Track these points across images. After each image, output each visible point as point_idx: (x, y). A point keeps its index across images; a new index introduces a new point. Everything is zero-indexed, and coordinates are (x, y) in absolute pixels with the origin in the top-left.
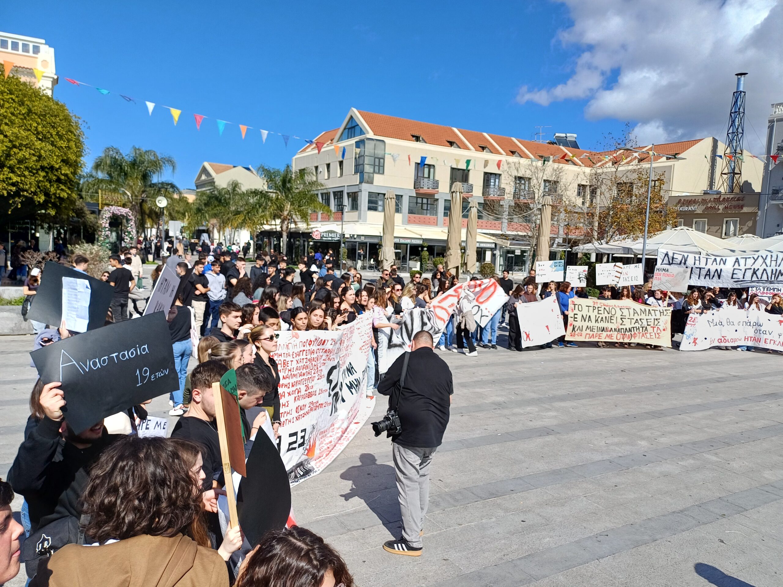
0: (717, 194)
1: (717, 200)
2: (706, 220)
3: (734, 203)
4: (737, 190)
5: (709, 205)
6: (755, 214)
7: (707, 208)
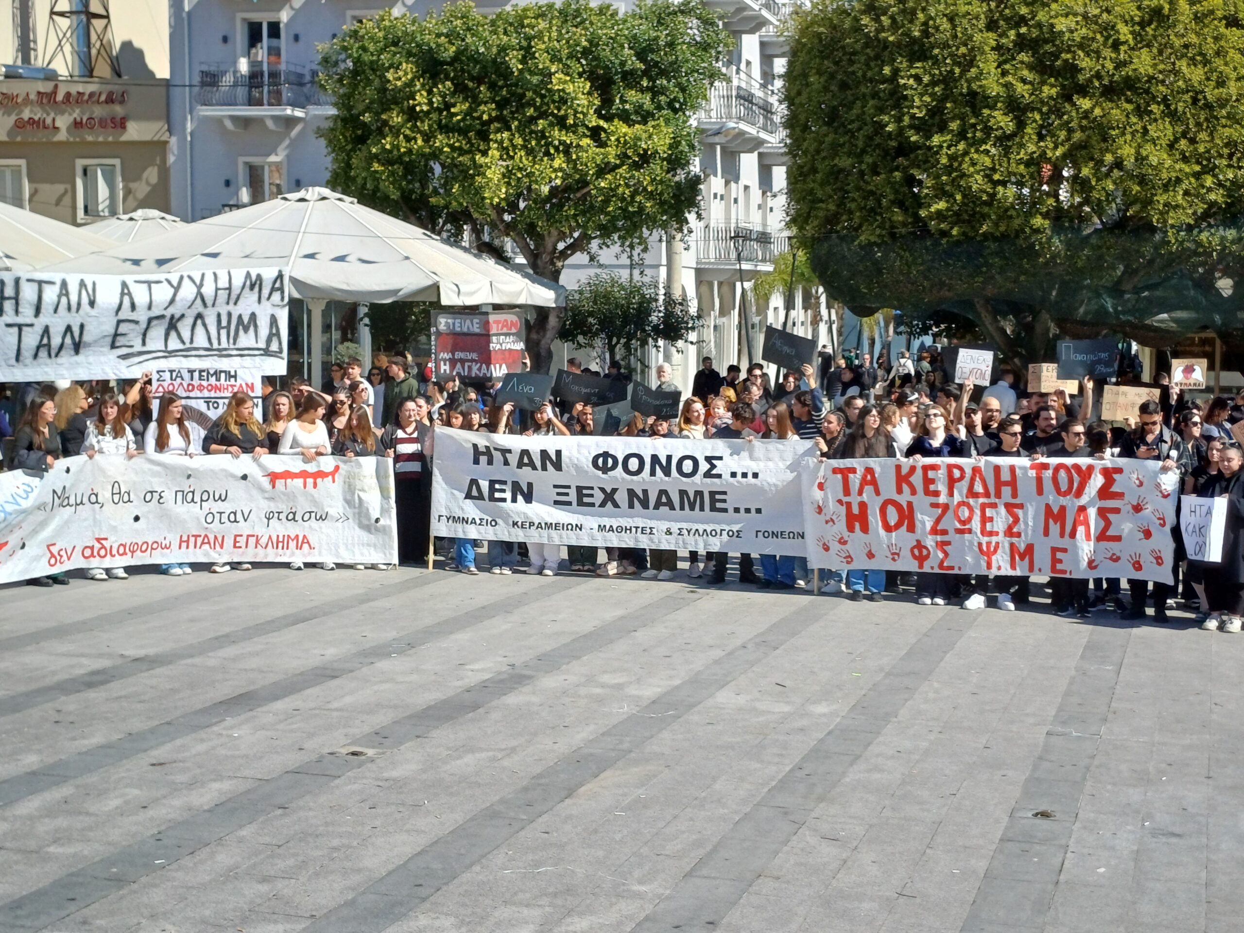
0: (47, 79)
1: (47, 99)
2: (22, 162)
3: (98, 111)
4: (103, 69)
5: (26, 114)
6: (161, 146)
7: (20, 125)
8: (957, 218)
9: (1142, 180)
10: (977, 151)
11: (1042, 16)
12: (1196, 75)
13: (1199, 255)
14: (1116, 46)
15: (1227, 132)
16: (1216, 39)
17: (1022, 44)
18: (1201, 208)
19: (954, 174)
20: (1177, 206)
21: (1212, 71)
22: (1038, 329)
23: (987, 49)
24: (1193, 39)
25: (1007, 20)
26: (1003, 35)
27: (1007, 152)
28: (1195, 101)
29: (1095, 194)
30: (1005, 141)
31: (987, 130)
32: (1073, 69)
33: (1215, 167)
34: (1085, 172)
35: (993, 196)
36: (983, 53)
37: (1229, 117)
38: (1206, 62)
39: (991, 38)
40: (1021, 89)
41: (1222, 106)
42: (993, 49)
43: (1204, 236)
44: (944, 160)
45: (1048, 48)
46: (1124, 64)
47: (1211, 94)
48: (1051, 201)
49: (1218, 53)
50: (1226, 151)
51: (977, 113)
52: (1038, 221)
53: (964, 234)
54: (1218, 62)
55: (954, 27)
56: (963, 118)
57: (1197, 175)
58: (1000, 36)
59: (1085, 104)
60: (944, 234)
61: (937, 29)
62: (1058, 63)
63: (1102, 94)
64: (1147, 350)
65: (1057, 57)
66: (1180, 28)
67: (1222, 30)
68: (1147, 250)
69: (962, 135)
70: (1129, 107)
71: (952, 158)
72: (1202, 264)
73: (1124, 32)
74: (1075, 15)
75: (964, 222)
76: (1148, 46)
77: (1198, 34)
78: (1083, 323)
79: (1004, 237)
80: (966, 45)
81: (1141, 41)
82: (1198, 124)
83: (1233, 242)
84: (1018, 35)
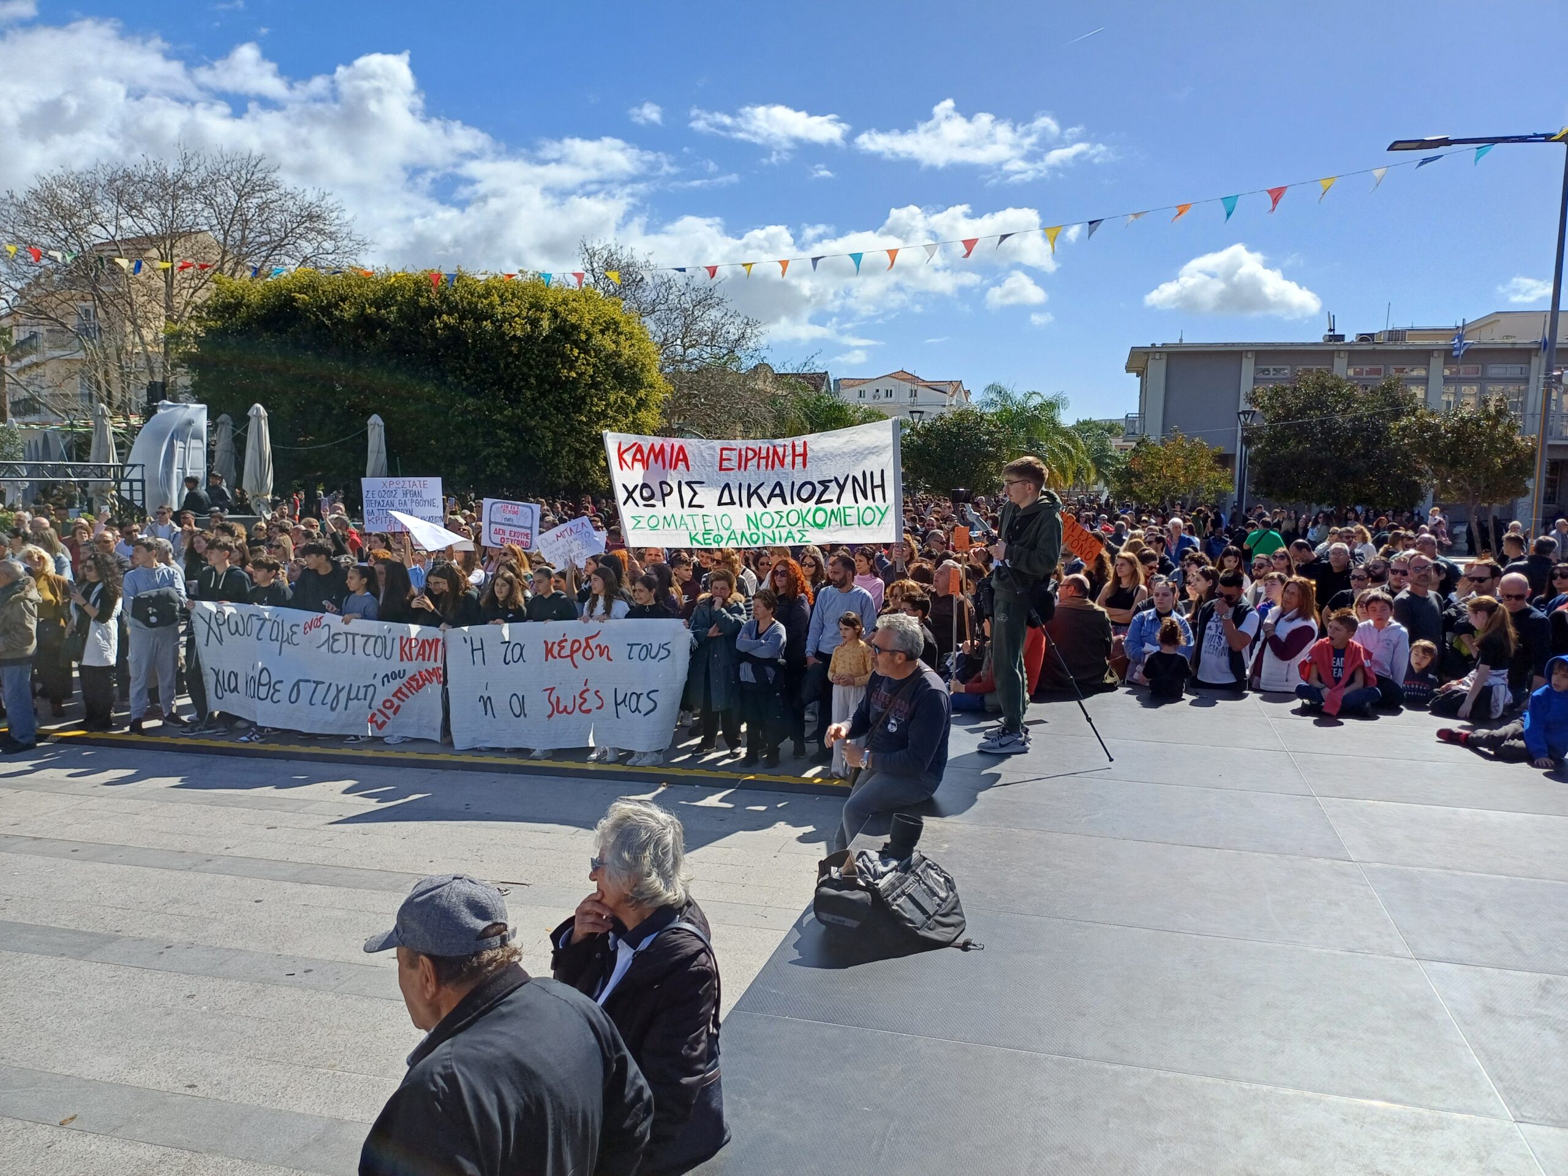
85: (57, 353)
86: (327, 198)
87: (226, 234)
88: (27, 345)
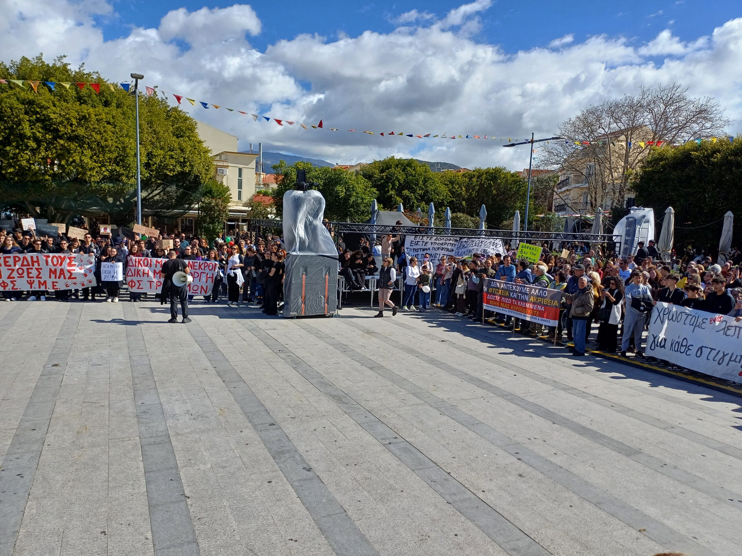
8: (16, 174)
9: (82, 167)
10: (23, 153)
11: (44, 112)
12: (98, 137)
13: (102, 191)
14: (71, 125)
15: (108, 155)
16: (104, 127)
17: (38, 120)
18: (102, 177)
19: (15, 160)
20: (94, 176)
21: (103, 136)
22: (49, 211)
23: (25, 120)
24: (96, 126)
25: (32, 111)
26: (31, 116)
27: (34, 154)
28: (98, 145)
29: (67, 170)
30: (34, 151)
31: (27, 147)
32: (58, 131)
33: (105, 165)
34: (63, 163)
35: (30, 168)
36: (24, 121)
37: (109, 151)
38: (101, 134)
39: (27, 117)
40: (38, 134)
41: (107, 147)
42: (27, 120)
43: (103, 185)
44: (11, 155)
45: (47, 123)
46: (74, 131)
47: (103, 143)
48: (51, 171)
49: (105, 132)
50: (108, 161)
51: (23, 141)
52: (47, 177)
53: (20, 179)
54: (104, 134)
55: (12, 111)
56: (17, 142)
57: (100, 167)
58: (30, 117)
59: (62, 142)
60: (11, 179)
61: (6, 111)
62: (52, 128)
63: (67, 140)
64: (87, 218)
65: (51, 126)
66: (92, 122)
67: (106, 125)
68: (85, 188)
69: (17, 147)
70: (77, 144)
71: (14, 154)
72: (103, 193)
73: (74, 122)
74: (57, 114)
75: (19, 175)
76: (82, 126)
77: (98, 125)
78: (64, 210)
79: (35, 182)
80: (17, 118)
81: (79, 124)
82: (99, 152)
83: (112, 187)
84: (36, 117)
85: (577, 185)
86: (711, 101)
87: (657, 125)
88: (565, 183)
